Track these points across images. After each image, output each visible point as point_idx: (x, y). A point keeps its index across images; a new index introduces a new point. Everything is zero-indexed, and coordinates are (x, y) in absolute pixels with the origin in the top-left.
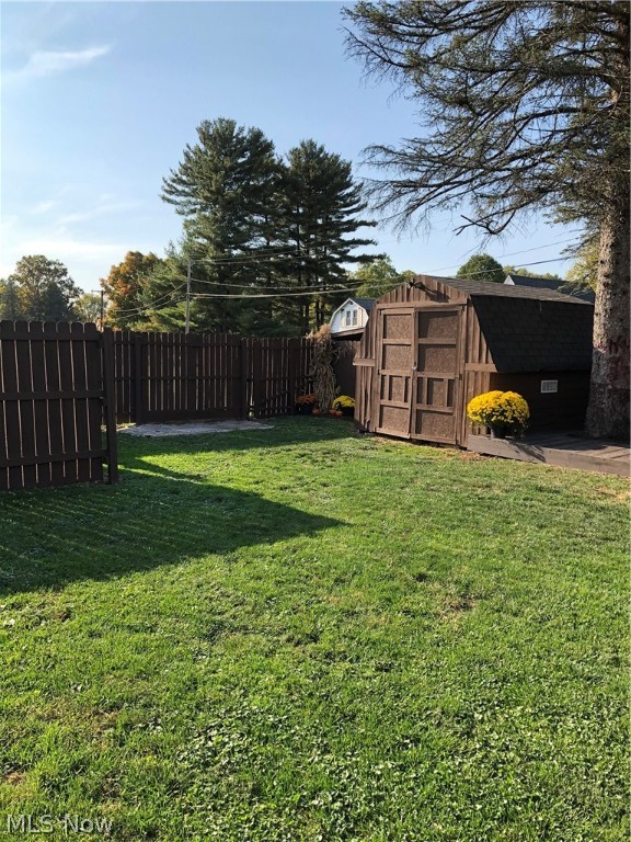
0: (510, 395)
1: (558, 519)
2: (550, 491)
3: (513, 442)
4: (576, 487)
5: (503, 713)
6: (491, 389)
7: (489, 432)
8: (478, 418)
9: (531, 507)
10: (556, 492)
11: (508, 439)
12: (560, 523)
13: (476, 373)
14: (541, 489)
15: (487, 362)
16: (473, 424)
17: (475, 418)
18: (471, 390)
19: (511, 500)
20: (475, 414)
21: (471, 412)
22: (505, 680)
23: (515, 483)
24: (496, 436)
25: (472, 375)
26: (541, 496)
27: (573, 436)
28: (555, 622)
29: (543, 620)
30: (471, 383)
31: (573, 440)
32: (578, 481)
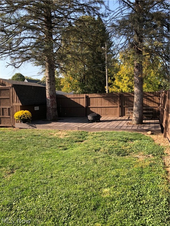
0: (26, 111)
1: (39, 143)
2: (37, 136)
3: (28, 124)
4: (44, 134)
5: (21, 200)
6: (21, 110)
7: (21, 122)
8: (17, 118)
9: (32, 141)
10: (39, 136)
11: (26, 123)
12: (40, 144)
13: (16, 106)
14: (35, 136)
15: (19, 103)
16: (17, 120)
17: (16, 118)
18: (15, 111)
19: (27, 140)
20: (16, 117)
21: (15, 117)
22: (23, 190)
23: (29, 135)
24: (23, 123)
25: (15, 106)
26: (35, 137)
27: (43, 121)
28: (37, 171)
29: (34, 171)
30: (15, 109)
31: (43, 122)
32: (45, 132)
